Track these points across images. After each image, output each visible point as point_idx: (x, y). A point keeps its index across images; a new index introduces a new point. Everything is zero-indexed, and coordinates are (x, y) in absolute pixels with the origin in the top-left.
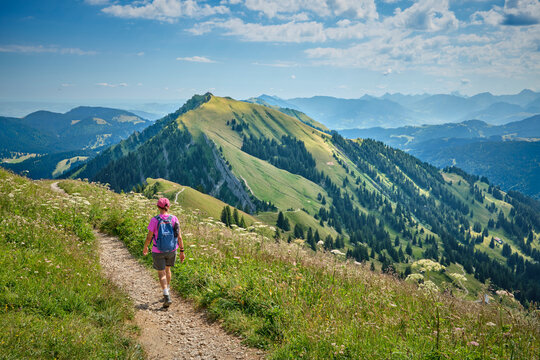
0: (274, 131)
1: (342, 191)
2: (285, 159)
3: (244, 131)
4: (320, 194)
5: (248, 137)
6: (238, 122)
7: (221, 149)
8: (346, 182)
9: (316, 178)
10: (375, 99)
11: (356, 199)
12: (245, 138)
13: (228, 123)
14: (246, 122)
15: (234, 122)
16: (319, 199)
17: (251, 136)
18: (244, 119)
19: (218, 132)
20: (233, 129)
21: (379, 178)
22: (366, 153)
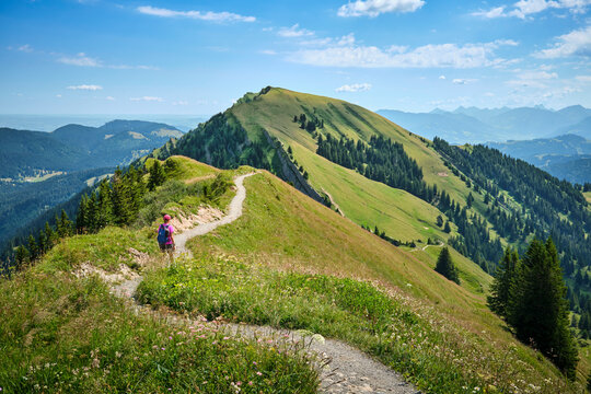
0: (358, 131)
1: (468, 212)
2: (380, 168)
3: (318, 130)
4: (440, 218)
5: (324, 138)
6: (308, 119)
7: (290, 150)
8: (470, 200)
9: (427, 195)
10: (448, 113)
11: (489, 225)
12: (320, 139)
13: (296, 120)
14: (320, 119)
15: (303, 118)
16: (440, 225)
17: (329, 136)
18: (317, 115)
19: (283, 129)
20: (302, 127)
21: (502, 197)
22: (478, 162)
